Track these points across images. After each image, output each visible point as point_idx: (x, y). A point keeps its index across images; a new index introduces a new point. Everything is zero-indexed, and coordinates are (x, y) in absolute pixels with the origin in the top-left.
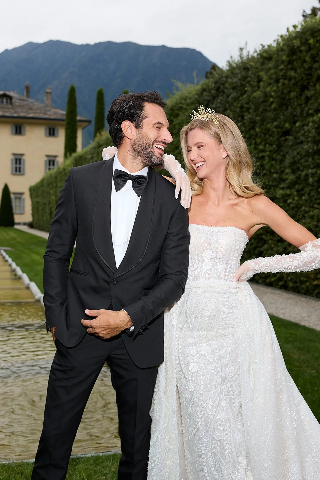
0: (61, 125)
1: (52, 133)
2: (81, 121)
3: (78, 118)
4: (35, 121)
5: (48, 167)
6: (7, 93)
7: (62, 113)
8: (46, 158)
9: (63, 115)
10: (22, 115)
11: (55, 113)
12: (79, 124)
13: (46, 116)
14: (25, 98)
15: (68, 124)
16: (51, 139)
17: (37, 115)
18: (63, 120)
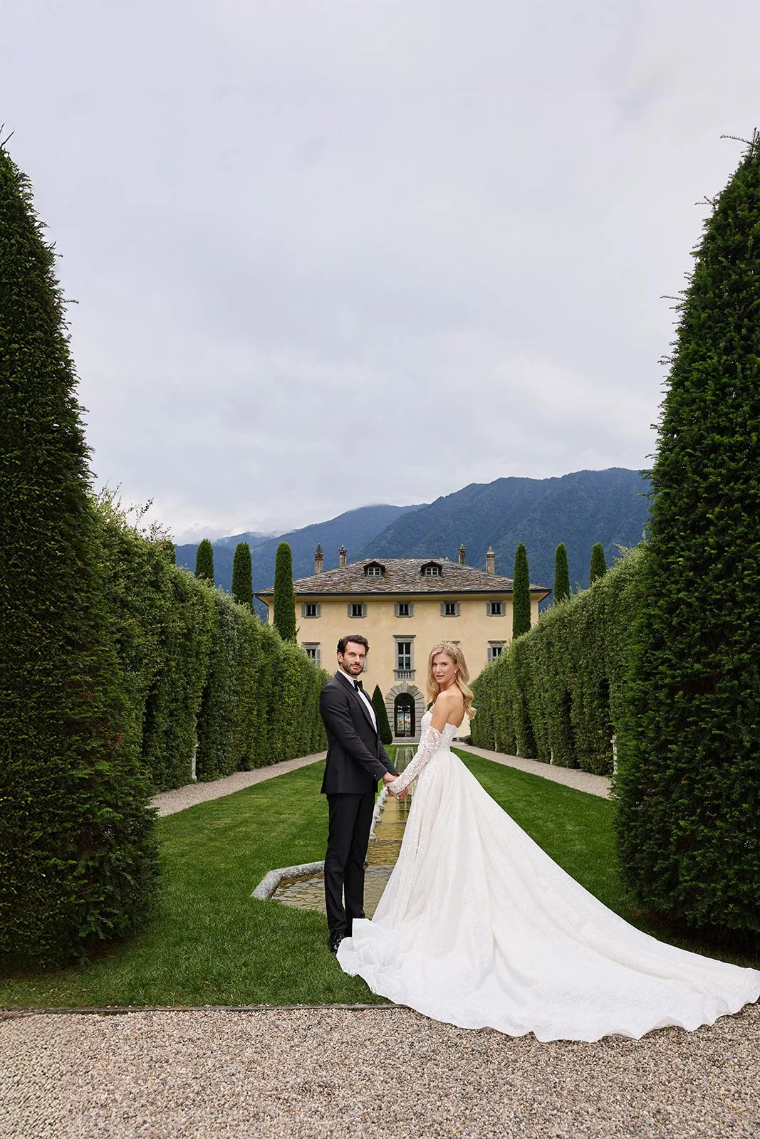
0: (509, 599)
1: (496, 610)
2: (533, 591)
3: (532, 587)
4: (473, 596)
5: (492, 657)
6: (435, 561)
7: (508, 582)
8: (489, 646)
9: (511, 583)
10: (456, 588)
11: (500, 583)
12: (532, 595)
13: (488, 588)
14: (459, 565)
15: (517, 596)
16: (496, 619)
17: (475, 588)
18: (511, 592)
